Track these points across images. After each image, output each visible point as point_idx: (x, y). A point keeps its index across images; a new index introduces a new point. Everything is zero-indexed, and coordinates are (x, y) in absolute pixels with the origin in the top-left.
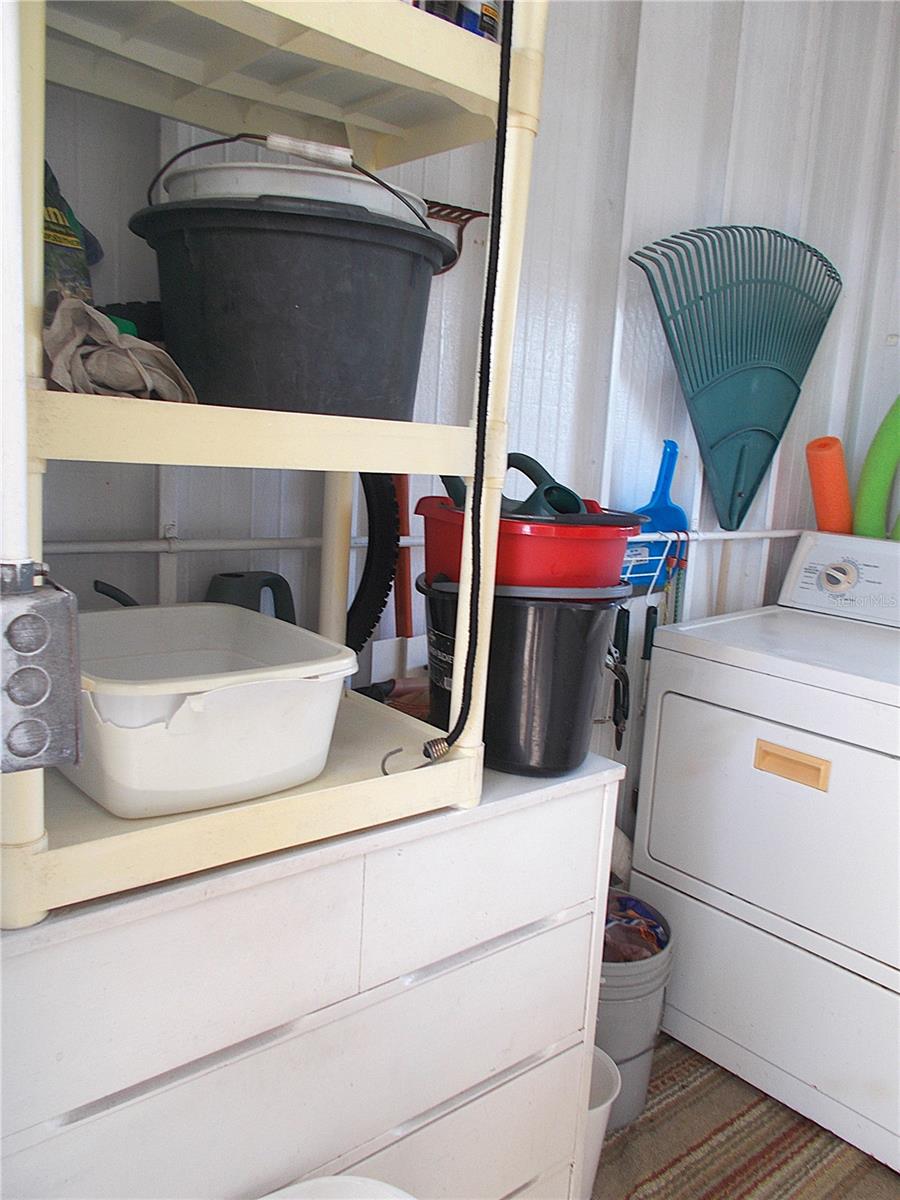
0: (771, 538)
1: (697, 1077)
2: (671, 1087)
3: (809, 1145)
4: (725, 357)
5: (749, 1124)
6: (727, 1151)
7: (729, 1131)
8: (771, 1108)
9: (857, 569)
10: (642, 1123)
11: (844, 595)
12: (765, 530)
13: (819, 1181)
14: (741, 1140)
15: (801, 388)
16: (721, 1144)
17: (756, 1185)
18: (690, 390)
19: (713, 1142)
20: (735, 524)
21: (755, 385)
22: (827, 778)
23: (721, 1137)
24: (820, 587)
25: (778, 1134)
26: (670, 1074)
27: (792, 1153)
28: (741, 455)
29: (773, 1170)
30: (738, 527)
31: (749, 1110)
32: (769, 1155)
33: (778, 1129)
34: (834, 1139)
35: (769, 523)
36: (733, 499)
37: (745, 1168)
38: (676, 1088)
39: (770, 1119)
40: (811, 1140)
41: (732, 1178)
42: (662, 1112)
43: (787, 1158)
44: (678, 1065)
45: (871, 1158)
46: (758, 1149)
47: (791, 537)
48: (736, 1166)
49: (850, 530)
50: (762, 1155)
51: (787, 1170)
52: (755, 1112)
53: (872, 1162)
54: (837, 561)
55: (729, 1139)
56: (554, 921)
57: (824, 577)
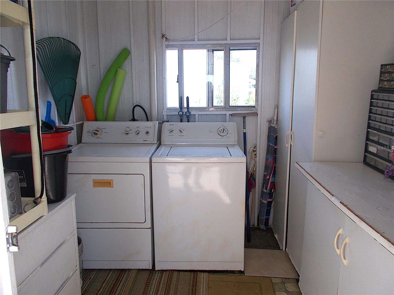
0: (76, 125)
1: (92, 275)
2: (87, 280)
3: (125, 274)
4: (58, 75)
5: (110, 278)
6: (107, 286)
7: (106, 282)
8: (113, 271)
9: (101, 130)
10: (83, 292)
11: (99, 137)
12: (74, 123)
13: (130, 280)
14: (110, 282)
15: (77, 81)
16: (105, 286)
17: (117, 289)
18: (51, 85)
19: (103, 286)
20: (67, 123)
21: (66, 82)
22: (113, 184)
23: (105, 284)
24: (93, 136)
25: (117, 276)
26: (85, 278)
27: (122, 278)
28: (66, 102)
29: (120, 284)
30: (68, 123)
31: (108, 275)
32: (117, 281)
33: (117, 275)
34: (130, 270)
35: (75, 121)
36: (65, 115)
37: (113, 287)
38: (88, 280)
39: (114, 274)
40: (125, 273)
41: (111, 291)
42: (87, 287)
43: (121, 280)
44: (86, 275)
45: (139, 269)
46: (114, 282)
47: (81, 124)
48: (111, 288)
49: (96, 120)
50: (116, 282)
51: (122, 282)
52: (110, 274)
53: (139, 270)
54: (95, 128)
55: (106, 283)
56: (67, 239)
57: (93, 133)
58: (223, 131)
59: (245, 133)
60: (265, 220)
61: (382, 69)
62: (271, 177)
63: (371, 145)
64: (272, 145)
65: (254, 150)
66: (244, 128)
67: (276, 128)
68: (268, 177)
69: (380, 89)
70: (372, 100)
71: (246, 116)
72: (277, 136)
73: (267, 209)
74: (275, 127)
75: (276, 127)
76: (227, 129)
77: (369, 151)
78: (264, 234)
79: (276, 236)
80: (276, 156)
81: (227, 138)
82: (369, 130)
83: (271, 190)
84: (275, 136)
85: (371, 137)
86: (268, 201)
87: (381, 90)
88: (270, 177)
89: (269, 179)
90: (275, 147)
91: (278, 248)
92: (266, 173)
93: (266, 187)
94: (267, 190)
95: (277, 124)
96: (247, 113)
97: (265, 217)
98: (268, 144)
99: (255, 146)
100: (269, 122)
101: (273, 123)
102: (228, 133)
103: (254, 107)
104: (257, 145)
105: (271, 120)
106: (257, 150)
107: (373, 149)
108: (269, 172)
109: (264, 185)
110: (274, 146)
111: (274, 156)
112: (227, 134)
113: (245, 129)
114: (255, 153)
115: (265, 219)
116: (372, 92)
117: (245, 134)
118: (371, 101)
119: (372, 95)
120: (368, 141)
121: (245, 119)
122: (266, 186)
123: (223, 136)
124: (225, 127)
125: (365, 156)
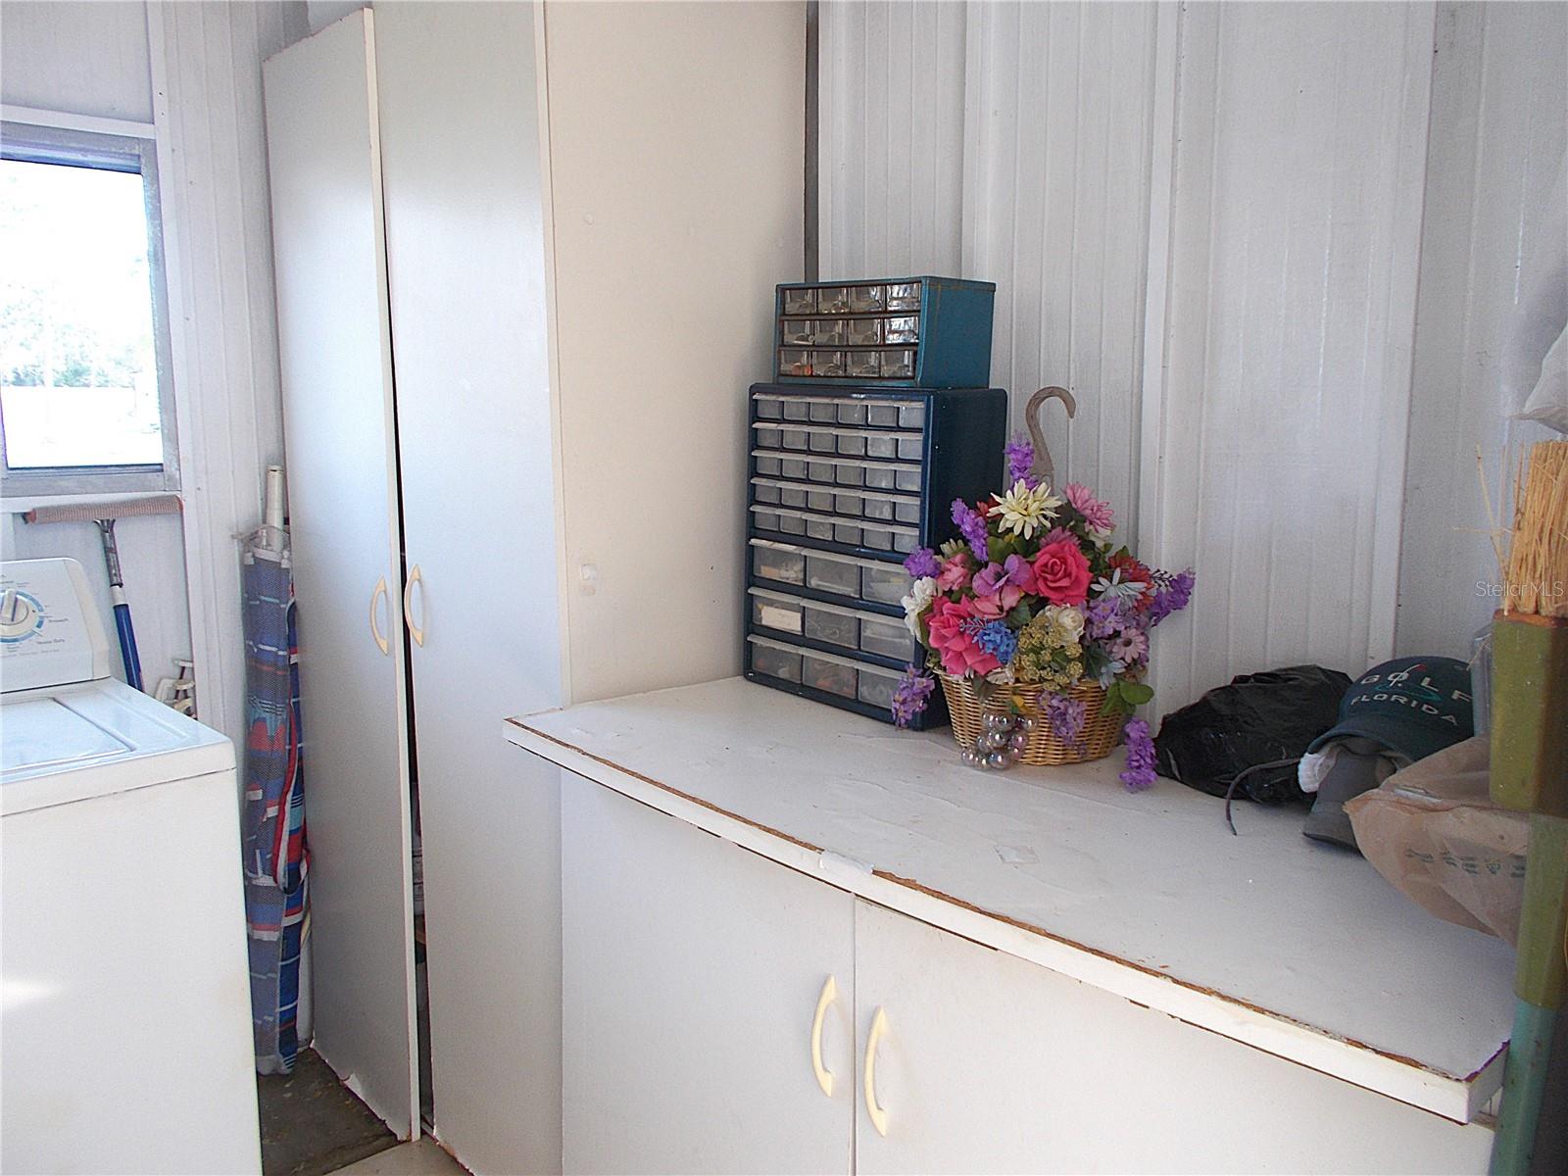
58: (11, 610)
59: (122, 611)
60: (280, 1027)
61: (781, 302)
62: (288, 806)
63: (771, 603)
64: (274, 649)
65: (178, 691)
66: (115, 582)
67: (283, 566)
68: (272, 812)
69: (782, 380)
70: (757, 425)
71: (114, 521)
72: (294, 603)
73: (282, 966)
74: (280, 564)
75: (285, 564)
76: (33, 600)
77: (762, 626)
78: (289, 1095)
79: (354, 1084)
80: (298, 702)
81: (45, 647)
82: (753, 541)
83: (293, 872)
84: (283, 606)
85: (766, 572)
86: (286, 928)
87: (782, 384)
88: (282, 811)
89: (279, 819)
90: (294, 659)
91: (384, 1140)
92: (261, 791)
93: (268, 863)
94: (274, 875)
95: (287, 545)
96: (123, 504)
97: (278, 1010)
98: (248, 650)
99: (183, 668)
100: (242, 540)
101: (268, 545)
102: (46, 621)
103: (159, 468)
104: (192, 661)
105: (257, 532)
106: (194, 688)
107: (779, 616)
108: (275, 785)
109: (258, 851)
110: (285, 653)
111: (293, 700)
112: (39, 626)
113: (121, 585)
114: (190, 705)
115: (278, 1021)
116: (752, 394)
117: (122, 614)
118: (754, 426)
119: (754, 404)
120: (754, 585)
121: (112, 536)
122: (269, 856)
123: (15, 640)
124: (20, 590)
125: (749, 648)
